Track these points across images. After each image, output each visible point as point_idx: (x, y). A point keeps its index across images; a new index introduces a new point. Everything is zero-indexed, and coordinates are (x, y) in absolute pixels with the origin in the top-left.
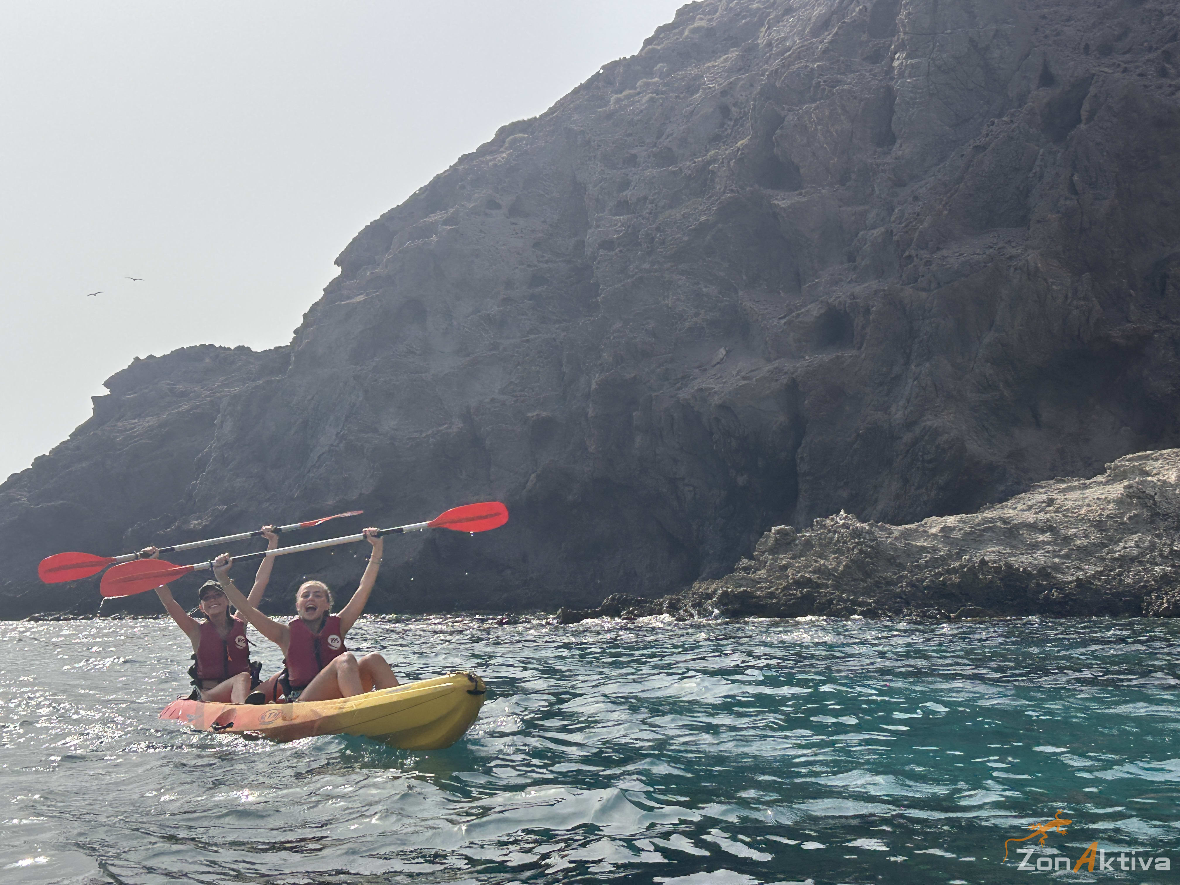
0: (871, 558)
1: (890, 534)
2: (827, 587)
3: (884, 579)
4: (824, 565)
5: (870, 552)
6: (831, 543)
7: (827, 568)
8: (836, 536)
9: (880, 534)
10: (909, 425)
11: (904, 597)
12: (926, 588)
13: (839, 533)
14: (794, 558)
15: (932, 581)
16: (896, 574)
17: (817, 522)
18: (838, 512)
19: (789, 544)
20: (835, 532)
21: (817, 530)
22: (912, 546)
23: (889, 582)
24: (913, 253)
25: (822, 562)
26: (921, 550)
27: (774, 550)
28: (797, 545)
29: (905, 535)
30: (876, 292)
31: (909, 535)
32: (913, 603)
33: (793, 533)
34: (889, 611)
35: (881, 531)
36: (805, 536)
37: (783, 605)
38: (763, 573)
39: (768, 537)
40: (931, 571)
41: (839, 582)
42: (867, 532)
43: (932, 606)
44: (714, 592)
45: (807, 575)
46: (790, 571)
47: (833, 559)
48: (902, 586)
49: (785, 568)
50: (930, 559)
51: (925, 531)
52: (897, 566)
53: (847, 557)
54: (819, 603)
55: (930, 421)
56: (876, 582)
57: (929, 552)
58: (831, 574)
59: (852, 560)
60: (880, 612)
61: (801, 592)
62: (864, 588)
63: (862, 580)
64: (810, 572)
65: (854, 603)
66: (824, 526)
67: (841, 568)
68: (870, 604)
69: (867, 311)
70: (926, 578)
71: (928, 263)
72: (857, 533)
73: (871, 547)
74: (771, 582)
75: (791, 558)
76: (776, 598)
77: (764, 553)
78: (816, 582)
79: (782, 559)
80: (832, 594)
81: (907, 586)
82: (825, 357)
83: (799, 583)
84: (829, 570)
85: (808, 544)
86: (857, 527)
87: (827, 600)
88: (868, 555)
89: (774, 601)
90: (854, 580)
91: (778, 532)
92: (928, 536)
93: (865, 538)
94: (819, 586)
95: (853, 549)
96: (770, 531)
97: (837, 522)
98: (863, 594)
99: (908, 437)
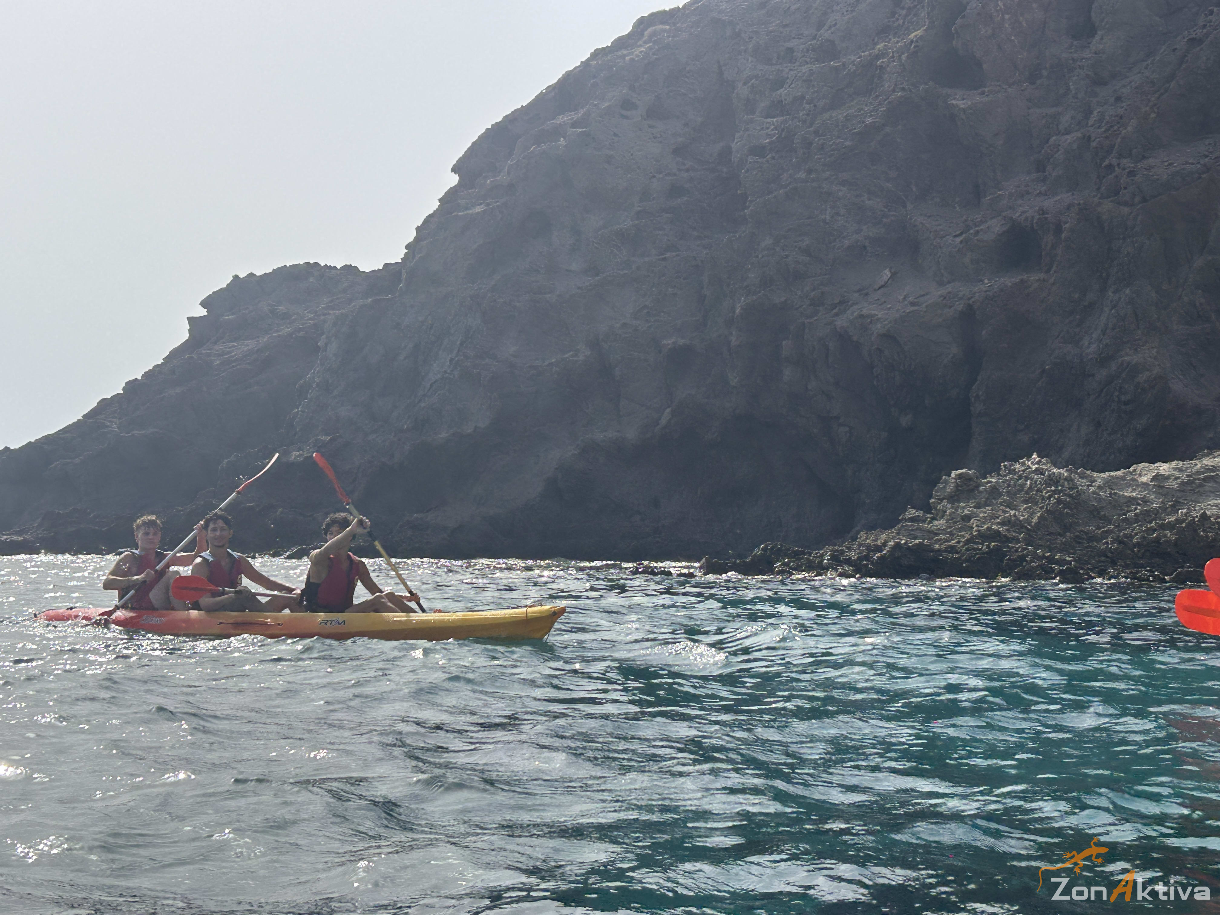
0: (1071, 509)
1: (1093, 482)
2: (1018, 541)
3: (1086, 533)
4: (1015, 515)
5: (1069, 502)
6: (1022, 490)
7: (1018, 519)
8: (1028, 483)
9: (1081, 483)
10: (1103, 360)
11: (1110, 555)
12: (1138, 544)
13: (1032, 479)
14: (978, 506)
15: (1143, 537)
16: (1100, 529)
17: (1005, 466)
18: (1029, 456)
19: (972, 490)
20: (1027, 478)
21: (1005, 476)
22: (1119, 496)
23: (1092, 538)
24: (1114, 162)
25: (1013, 512)
26: (1129, 501)
27: (953, 498)
28: (981, 492)
29: (1110, 484)
30: (1069, 207)
31: (1115, 484)
32: (1121, 562)
33: (977, 478)
34: (1092, 570)
35: (1081, 478)
36: (990, 482)
37: (966, 561)
38: (940, 523)
39: (946, 482)
40: (1141, 526)
41: (1030, 536)
42: (1066, 479)
43: (1143, 566)
44: (884, 544)
45: (994, 527)
46: (973, 522)
47: (1025, 509)
48: (1107, 543)
49: (967, 518)
50: (1141, 511)
51: (1134, 480)
52: (1100, 519)
53: (1042, 508)
54: (1009, 559)
55: (1129, 357)
56: (1077, 536)
57: (1139, 504)
58: (1022, 527)
59: (1047, 511)
60: (1081, 572)
61: (988, 546)
62: (1063, 543)
63: (1060, 534)
64: (998, 523)
65: (1051, 560)
66: (1013, 472)
67: (1035, 520)
68: (1069, 563)
69: (1058, 229)
70: (1136, 534)
71: (1132, 173)
72: (1053, 480)
73: (1070, 496)
74: (951, 534)
75: (975, 507)
76: (957, 553)
77: (942, 500)
78: (1005, 536)
79: (964, 508)
80: (1025, 549)
81: (1112, 543)
82: (1008, 280)
83: (984, 537)
84: (1020, 521)
85: (994, 491)
86: (1054, 473)
87: (1019, 556)
88: (1067, 505)
89: (955, 556)
90: (1051, 534)
91: (960, 476)
92: (1138, 486)
93: (1063, 486)
94: (1008, 540)
95: (1049, 498)
96: (949, 475)
97: (1029, 467)
98: (1061, 551)
99: (1102, 374)
